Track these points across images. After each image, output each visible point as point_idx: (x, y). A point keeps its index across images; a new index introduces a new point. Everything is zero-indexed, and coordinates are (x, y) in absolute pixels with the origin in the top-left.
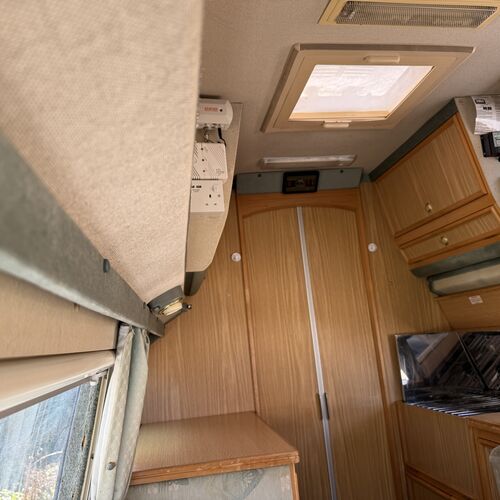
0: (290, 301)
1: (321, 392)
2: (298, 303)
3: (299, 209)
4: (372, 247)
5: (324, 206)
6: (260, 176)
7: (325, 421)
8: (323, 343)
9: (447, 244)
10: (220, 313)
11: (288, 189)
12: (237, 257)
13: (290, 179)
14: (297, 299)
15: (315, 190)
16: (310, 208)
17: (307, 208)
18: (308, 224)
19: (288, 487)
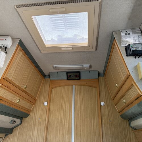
0: (64, 124)
2: (68, 126)
3: (74, 86)
4: (102, 104)
5: (84, 85)
6: (58, 73)
10: (35, 126)
11: (69, 78)
12: (46, 104)
13: (69, 74)
14: (68, 124)
15: (80, 79)
16: (78, 86)
17: (77, 86)
18: (76, 92)
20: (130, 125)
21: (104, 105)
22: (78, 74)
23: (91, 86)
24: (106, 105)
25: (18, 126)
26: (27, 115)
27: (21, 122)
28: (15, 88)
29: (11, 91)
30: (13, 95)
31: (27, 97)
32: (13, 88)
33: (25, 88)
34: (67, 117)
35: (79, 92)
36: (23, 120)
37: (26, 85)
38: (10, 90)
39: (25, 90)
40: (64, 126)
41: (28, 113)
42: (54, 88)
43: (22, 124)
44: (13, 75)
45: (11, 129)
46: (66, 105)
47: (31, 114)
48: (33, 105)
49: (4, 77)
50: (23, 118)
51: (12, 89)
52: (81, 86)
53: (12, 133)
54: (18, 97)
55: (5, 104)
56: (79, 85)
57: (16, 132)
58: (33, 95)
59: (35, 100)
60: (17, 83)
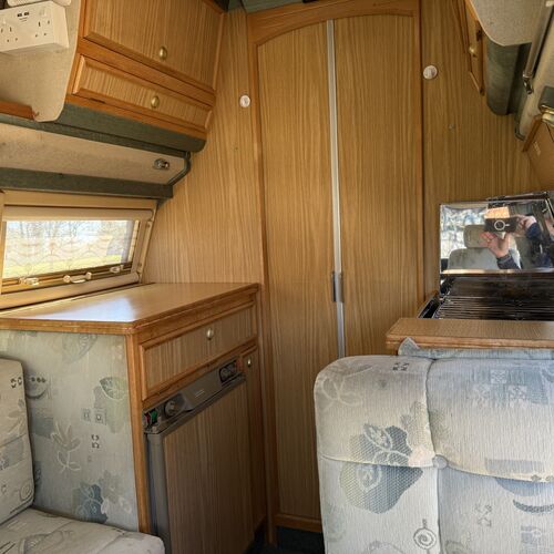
0: (309, 157)
1: (338, 271)
3: (330, 25)
4: (428, 72)
5: (365, 14)
7: (339, 305)
8: (346, 210)
10: (228, 173)
12: (245, 101)
14: (318, 154)
16: (345, 20)
17: (340, 21)
18: (340, 47)
19: (120, 357)
21: (435, 77)
24: (441, 77)
25: (180, 177)
26: (199, 144)
27: (189, 166)
28: (132, 63)
29: (120, 73)
30: (130, 85)
31: (178, 86)
32: (123, 63)
33: (164, 58)
34: (315, 134)
36: (191, 160)
37: (164, 49)
38: (115, 71)
39: (164, 63)
40: (309, 161)
41: (199, 136)
42: (265, 41)
43: (192, 170)
44: (109, 22)
45: (165, 185)
46: (308, 96)
47: (210, 138)
48: (208, 111)
49: (86, 34)
50: (191, 154)
51: (124, 68)
52: (356, 19)
53: (172, 197)
54: (149, 88)
55: (117, 113)
56: (348, 17)
57: (183, 192)
58: (198, 79)
59: (212, 94)
60: (131, 45)
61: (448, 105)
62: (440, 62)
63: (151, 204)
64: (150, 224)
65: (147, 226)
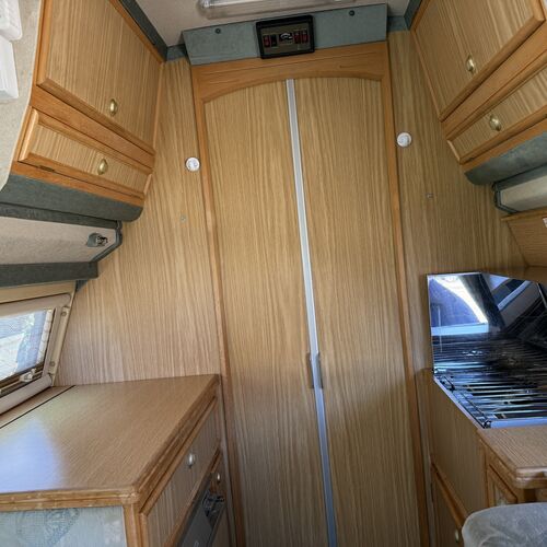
0: (273, 227)
1: (314, 352)
3: (290, 84)
5: (329, 75)
6: (218, 31)
7: (318, 391)
8: (320, 285)
9: (498, 129)
11: (267, 51)
12: (193, 164)
13: (266, 33)
14: (284, 223)
15: (312, 49)
16: (307, 81)
17: (301, 81)
18: (303, 108)
19: (118, 538)
20: (496, 200)
21: (410, 145)
22: (304, 27)
23: (358, 76)
24: (415, 144)
25: (111, 250)
26: (134, 212)
27: (120, 237)
28: (85, 119)
29: (73, 132)
30: (81, 146)
31: (125, 146)
32: (76, 118)
33: (114, 113)
34: (279, 202)
35: (314, 104)
36: (123, 230)
37: (113, 100)
38: (69, 130)
39: (113, 119)
40: (273, 232)
41: (137, 203)
42: (214, 97)
43: (124, 243)
44: (64, 66)
45: (90, 263)
46: (268, 161)
47: (148, 205)
48: (148, 175)
49: (41, 81)
50: (123, 223)
51: (76, 125)
52: (319, 79)
53: (97, 276)
54: (99, 150)
55: (65, 183)
56: (311, 77)
57: (113, 271)
58: (141, 138)
59: (151, 154)
60: (84, 97)
61: (424, 174)
62: (414, 129)
63: (69, 286)
64: (67, 311)
65: (63, 314)
